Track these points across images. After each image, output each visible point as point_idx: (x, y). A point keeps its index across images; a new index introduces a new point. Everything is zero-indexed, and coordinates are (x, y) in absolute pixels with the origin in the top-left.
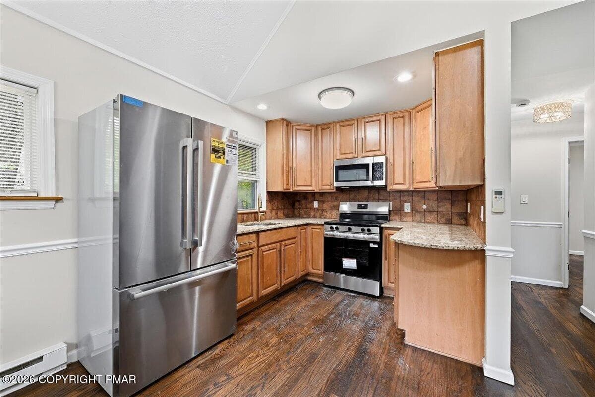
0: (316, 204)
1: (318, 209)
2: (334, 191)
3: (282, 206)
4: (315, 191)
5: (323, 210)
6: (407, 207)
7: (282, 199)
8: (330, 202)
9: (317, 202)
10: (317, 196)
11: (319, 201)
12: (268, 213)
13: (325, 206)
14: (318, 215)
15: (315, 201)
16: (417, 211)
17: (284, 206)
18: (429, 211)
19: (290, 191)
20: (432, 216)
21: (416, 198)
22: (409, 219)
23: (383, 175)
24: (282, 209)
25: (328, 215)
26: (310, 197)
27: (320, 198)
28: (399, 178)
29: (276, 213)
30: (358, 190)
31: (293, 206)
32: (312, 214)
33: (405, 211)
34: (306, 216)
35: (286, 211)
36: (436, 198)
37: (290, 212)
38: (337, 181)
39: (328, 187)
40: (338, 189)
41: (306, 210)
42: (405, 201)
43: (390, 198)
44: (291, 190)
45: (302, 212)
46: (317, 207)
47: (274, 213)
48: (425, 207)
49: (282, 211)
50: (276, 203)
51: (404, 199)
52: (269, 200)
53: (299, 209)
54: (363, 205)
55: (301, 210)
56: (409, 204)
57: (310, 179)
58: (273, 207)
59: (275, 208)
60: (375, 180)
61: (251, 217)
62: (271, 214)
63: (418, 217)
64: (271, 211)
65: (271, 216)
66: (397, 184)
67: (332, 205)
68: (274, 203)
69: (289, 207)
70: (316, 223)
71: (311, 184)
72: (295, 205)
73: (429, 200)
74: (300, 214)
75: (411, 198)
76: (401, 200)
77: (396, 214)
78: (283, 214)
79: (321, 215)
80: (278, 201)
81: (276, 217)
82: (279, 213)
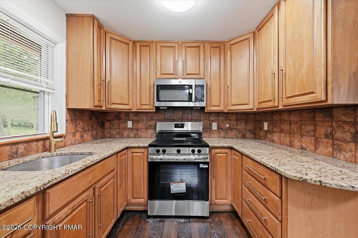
0: (130, 124)
1: (132, 129)
2: (154, 110)
3: (90, 128)
4: (132, 110)
5: (138, 130)
6: (215, 126)
7: (90, 118)
8: (145, 122)
9: (131, 122)
10: (131, 116)
11: (133, 121)
12: (70, 137)
13: (140, 126)
14: (132, 135)
15: (129, 120)
16: (222, 129)
17: (92, 127)
18: (230, 129)
19: (102, 109)
20: (233, 133)
21: (221, 119)
22: (216, 135)
23: (204, 97)
24: (89, 130)
25: (143, 135)
26: (122, 116)
27: (135, 118)
29: (82, 136)
30: (173, 111)
31: (102, 126)
32: (125, 134)
33: (213, 129)
34: (118, 136)
35: (94, 133)
36: (235, 119)
37: (99, 133)
38: (158, 100)
39: (148, 107)
40: (157, 108)
41: (118, 130)
42: (213, 121)
43: (201, 119)
44: (104, 108)
45: (114, 132)
46: (131, 127)
47: (78, 136)
48: (227, 126)
49: (90, 133)
50: (81, 124)
51: (213, 119)
52: (71, 120)
53: (110, 130)
54: (180, 124)
55: (113, 131)
56: (216, 123)
57: (127, 97)
58: (77, 128)
59: (80, 130)
60: (197, 102)
61: (35, 147)
62: (73, 138)
63: (223, 134)
64: (74, 134)
65: (74, 141)
66: (213, 106)
67: (147, 125)
68: (79, 123)
69: (99, 128)
70: (138, 146)
71: (129, 102)
72: (104, 125)
73: (230, 120)
74: (111, 135)
75: (217, 118)
76: (209, 120)
77: (206, 132)
78: (91, 136)
79: (135, 134)
80: (84, 121)
81: (81, 141)
82: (85, 135)
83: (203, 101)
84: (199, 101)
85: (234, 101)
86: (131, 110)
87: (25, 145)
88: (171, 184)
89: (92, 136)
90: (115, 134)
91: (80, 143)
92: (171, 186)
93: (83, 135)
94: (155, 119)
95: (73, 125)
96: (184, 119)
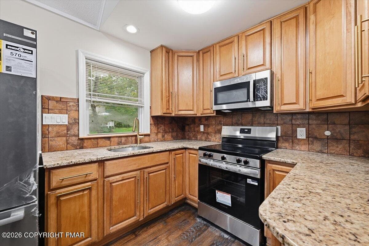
0: (202, 128)
1: (204, 133)
2: (215, 114)
3: (171, 130)
4: (198, 115)
5: (208, 134)
6: (301, 133)
8: (214, 126)
9: (203, 126)
10: (203, 120)
11: (205, 126)
12: (153, 136)
13: (210, 130)
14: (204, 138)
15: (201, 125)
16: (316, 138)
17: (173, 129)
18: (334, 139)
19: (171, 115)
20: (340, 146)
21: (315, 122)
22: (304, 147)
23: (267, 93)
24: (170, 132)
25: (212, 139)
26: (197, 121)
27: (206, 123)
28: (289, 97)
29: (163, 136)
30: (242, 114)
31: (183, 129)
32: (199, 137)
33: (298, 138)
34: (194, 138)
35: (175, 134)
36: (347, 121)
37: (179, 135)
38: (216, 104)
39: (208, 111)
40: (219, 112)
41: (194, 133)
42: (299, 126)
43: (279, 122)
44: (173, 115)
45: (191, 135)
46: (203, 131)
47: (160, 136)
48: (328, 133)
49: (170, 134)
50: (163, 127)
51: (298, 123)
52: (155, 124)
53: (188, 133)
54: (246, 129)
55: (190, 134)
56: (304, 129)
57: (192, 104)
58: (159, 130)
59: (162, 131)
60: (257, 101)
61: (131, 140)
62: (156, 137)
63: (317, 146)
64: (157, 134)
65: (157, 139)
66: (285, 104)
67: (216, 129)
68: (161, 127)
69: (179, 130)
70: (192, 148)
71: (193, 108)
72: (185, 129)
73: (334, 124)
74: (189, 137)
75: (306, 122)
76: (292, 124)
77: (286, 140)
78: (172, 137)
79: (206, 138)
80: (165, 125)
81: (162, 139)
82: (166, 136)
83: (267, 99)
84: (261, 100)
85: (320, 93)
86: (196, 115)
87: (125, 138)
88: (217, 192)
89: (172, 136)
90: (192, 136)
91: (161, 141)
92: (217, 194)
93: (164, 135)
94: (222, 123)
95: (156, 127)
96: (254, 123)
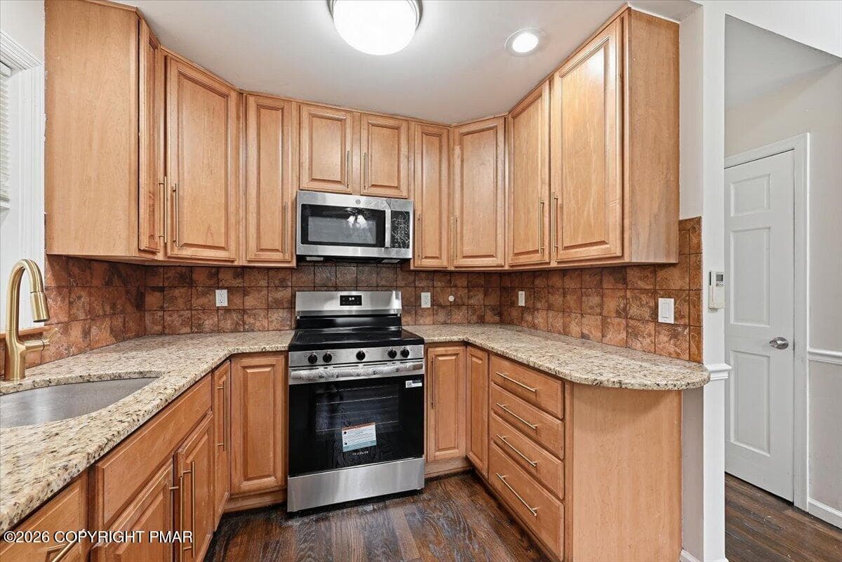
0: (221, 298)
1: (227, 310)
2: (294, 264)
3: (108, 308)
4: (236, 263)
5: (244, 312)
6: (426, 300)
7: (108, 283)
8: (265, 292)
9: (225, 291)
10: (226, 277)
11: (231, 290)
12: (54, 336)
13: (250, 301)
14: (228, 324)
15: (219, 288)
16: (440, 306)
17: (113, 306)
18: (456, 305)
20: (461, 314)
21: (439, 284)
22: (428, 320)
23: (409, 237)
24: (105, 316)
25: (258, 324)
26: (200, 277)
27: (237, 282)
29: (86, 333)
31: (140, 305)
32: (208, 323)
33: (422, 307)
34: (185, 330)
35: (118, 322)
36: (465, 283)
37: (130, 323)
38: (305, 240)
39: (278, 256)
41: (187, 314)
42: (423, 290)
43: (399, 284)
44: (160, 257)
45: (174, 319)
46: (225, 304)
47: (76, 332)
48: (451, 298)
49: (107, 323)
50: (85, 299)
51: (422, 285)
52: (59, 288)
53: (160, 313)
54: (352, 297)
55: (171, 316)
56: (429, 294)
57: (223, 230)
58: (74, 311)
59: (82, 316)
60: (393, 246)
62: (64, 338)
63: (441, 316)
64: (66, 328)
65: (65, 345)
66: (426, 257)
67: (270, 299)
68: (79, 298)
69: (129, 308)
70: (260, 350)
71: (227, 242)
72: (143, 302)
73: (456, 286)
74: (164, 327)
75: (431, 284)
76: (416, 287)
77: (409, 312)
78: (111, 333)
79: (237, 323)
80: (93, 290)
81: (83, 345)
82: (94, 330)
83: (407, 247)
84: (400, 247)
85: (468, 249)
86: (233, 261)
88: (343, 432)
89: (112, 331)
90: (177, 323)
91: (81, 351)
92: (343, 436)
93: (90, 328)
94: (289, 284)
95: (63, 300)
96: (360, 285)
